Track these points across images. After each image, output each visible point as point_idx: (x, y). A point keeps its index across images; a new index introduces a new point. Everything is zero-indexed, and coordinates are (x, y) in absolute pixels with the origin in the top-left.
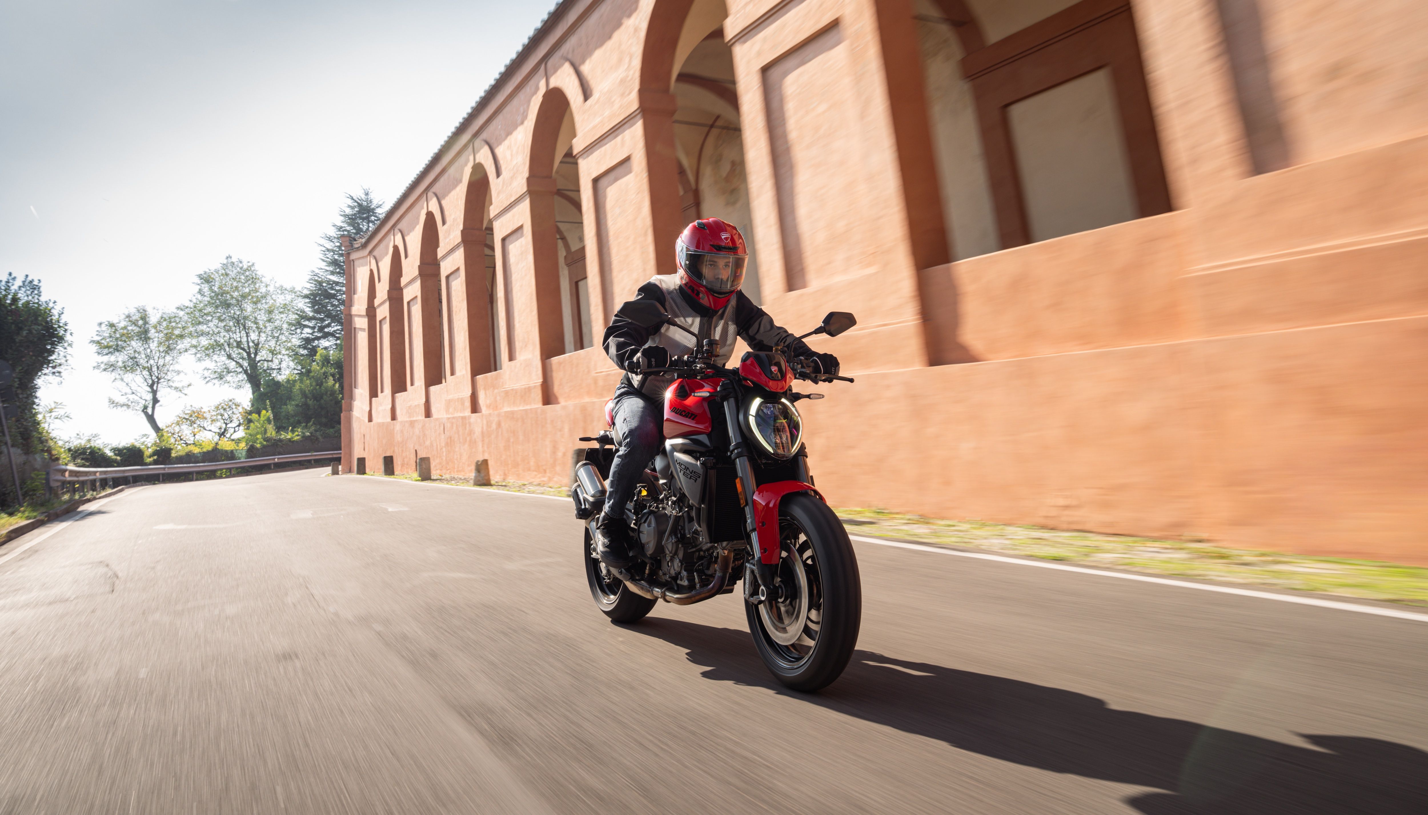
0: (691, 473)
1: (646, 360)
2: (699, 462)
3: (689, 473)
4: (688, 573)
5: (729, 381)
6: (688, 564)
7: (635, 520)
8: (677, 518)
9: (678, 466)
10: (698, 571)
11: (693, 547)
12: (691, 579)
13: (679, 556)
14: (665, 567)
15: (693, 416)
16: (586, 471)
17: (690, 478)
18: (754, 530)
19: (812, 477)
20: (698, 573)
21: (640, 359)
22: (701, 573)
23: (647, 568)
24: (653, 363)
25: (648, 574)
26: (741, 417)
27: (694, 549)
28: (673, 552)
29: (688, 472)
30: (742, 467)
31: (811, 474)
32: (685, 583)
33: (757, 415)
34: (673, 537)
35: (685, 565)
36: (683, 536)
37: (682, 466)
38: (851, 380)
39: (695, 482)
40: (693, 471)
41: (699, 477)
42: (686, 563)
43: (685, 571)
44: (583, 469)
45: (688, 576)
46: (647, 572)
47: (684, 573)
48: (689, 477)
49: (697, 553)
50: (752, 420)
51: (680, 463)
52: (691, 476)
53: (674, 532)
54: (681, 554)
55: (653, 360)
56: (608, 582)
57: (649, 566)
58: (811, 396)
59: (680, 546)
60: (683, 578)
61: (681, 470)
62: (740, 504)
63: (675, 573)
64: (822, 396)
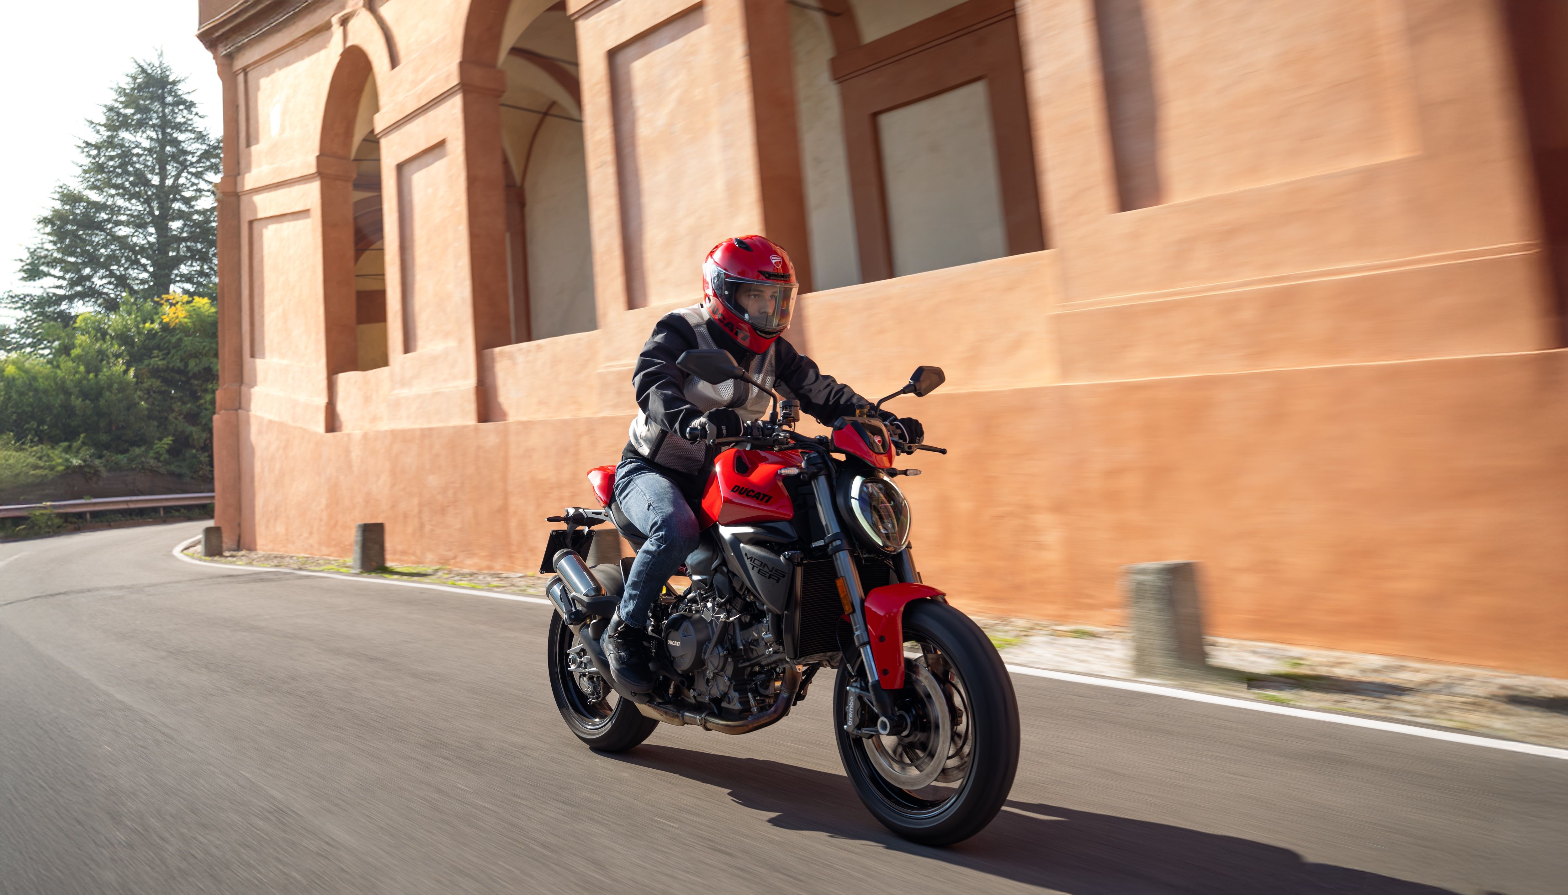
0: (771, 571)
1: (714, 428)
2: (782, 558)
3: (768, 571)
4: (740, 694)
5: (816, 455)
6: (741, 682)
7: (653, 626)
8: (726, 625)
9: (748, 562)
10: (751, 691)
11: (744, 662)
12: (745, 702)
13: (727, 672)
14: (701, 685)
15: (767, 498)
16: (567, 562)
17: (769, 578)
18: (864, 644)
19: (919, 573)
20: (752, 693)
21: (707, 426)
22: (755, 692)
23: (672, 687)
24: (724, 432)
25: (672, 694)
26: (840, 500)
27: (747, 664)
28: (720, 668)
29: (766, 569)
30: (845, 563)
31: (917, 570)
32: (736, 706)
33: (861, 499)
34: (720, 649)
35: (734, 683)
36: (734, 646)
37: (756, 562)
38: (943, 452)
39: (778, 582)
40: (773, 568)
41: (784, 576)
42: (735, 681)
43: (735, 691)
44: (565, 561)
45: (739, 698)
46: (671, 691)
47: (735, 695)
48: (768, 575)
49: (749, 669)
50: (855, 504)
51: (751, 558)
52: (771, 575)
53: (720, 642)
54: (729, 670)
55: (724, 427)
56: (594, 702)
57: (674, 685)
58: (908, 472)
59: (730, 660)
60: (733, 700)
61: (754, 566)
62: (843, 611)
63: (721, 694)
64: (917, 472)
